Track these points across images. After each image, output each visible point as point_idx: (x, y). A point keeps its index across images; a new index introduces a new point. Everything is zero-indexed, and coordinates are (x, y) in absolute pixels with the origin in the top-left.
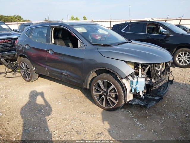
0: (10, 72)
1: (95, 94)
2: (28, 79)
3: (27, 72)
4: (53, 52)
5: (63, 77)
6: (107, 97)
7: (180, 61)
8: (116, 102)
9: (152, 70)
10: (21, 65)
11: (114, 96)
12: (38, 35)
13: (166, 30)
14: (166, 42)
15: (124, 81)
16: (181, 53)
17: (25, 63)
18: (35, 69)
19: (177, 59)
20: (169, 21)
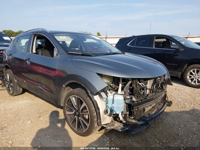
1: (67, 113)
3: (11, 84)
6: (79, 118)
7: (192, 80)
8: (88, 125)
9: (134, 86)
10: (6, 77)
13: (176, 44)
14: (176, 57)
15: (96, 98)
16: (193, 70)
17: (9, 75)
19: (188, 77)
20: (190, 38)
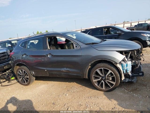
0: (4, 82)
1: (94, 81)
2: (26, 83)
3: (25, 77)
4: (52, 55)
5: (63, 73)
6: (106, 81)
8: (114, 83)
9: (133, 55)
10: (18, 73)
11: (111, 79)
12: (31, 46)
17: (23, 70)
18: (33, 73)
